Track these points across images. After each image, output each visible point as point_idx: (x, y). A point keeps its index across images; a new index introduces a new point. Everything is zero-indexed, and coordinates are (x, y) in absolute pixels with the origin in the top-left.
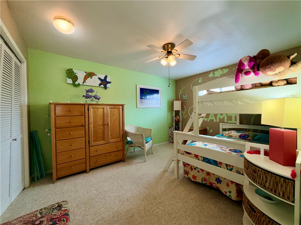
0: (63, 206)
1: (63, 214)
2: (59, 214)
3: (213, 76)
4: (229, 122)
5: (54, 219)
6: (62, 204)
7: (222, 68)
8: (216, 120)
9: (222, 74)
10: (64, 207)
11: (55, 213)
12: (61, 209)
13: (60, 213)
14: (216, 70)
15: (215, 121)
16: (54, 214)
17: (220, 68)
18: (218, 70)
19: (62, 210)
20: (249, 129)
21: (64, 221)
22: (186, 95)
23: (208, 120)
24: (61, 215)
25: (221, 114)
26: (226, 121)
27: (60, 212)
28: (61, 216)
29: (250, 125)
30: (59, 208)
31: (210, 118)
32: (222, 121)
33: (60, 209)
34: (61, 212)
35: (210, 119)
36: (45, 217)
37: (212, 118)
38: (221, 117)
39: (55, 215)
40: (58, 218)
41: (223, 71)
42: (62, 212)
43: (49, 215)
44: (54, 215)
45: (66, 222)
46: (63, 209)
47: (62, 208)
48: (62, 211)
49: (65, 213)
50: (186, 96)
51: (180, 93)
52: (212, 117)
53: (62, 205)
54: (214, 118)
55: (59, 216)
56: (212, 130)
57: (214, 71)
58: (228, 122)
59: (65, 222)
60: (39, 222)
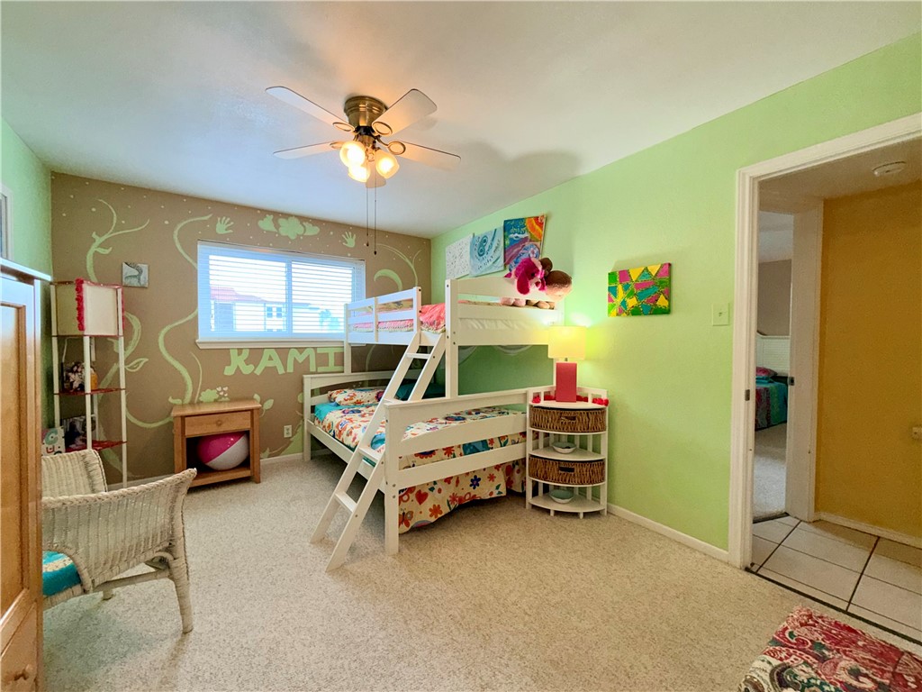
0: (769, 668)
1: (784, 649)
2: (794, 656)
3: (275, 230)
4: (320, 369)
5: (816, 657)
6: (767, 679)
7: (302, 219)
8: (285, 369)
9: (302, 235)
10: (769, 663)
11: (805, 668)
12: (779, 666)
13: (792, 659)
14: (286, 216)
15: (281, 371)
16: (809, 670)
17: (296, 216)
18: (290, 218)
19: (779, 662)
20: (363, 382)
21: (791, 634)
22: (144, 267)
23: (258, 372)
24: (791, 651)
25: (301, 350)
26: (313, 369)
27: (788, 661)
28: (793, 648)
29: (364, 371)
30: (784, 674)
31: (264, 363)
32: (302, 369)
33: (785, 668)
34: (786, 658)
35: (266, 368)
36: (840, 682)
37: (270, 364)
38: (301, 359)
39: (806, 663)
40: (804, 651)
41: (304, 227)
42: (783, 656)
43: (825, 675)
44: (811, 666)
45: (787, 628)
46: (776, 662)
47: (776, 667)
48: (781, 659)
49: (777, 648)
50: (140, 272)
51: (93, 249)
52: (270, 359)
53: (772, 672)
54: (277, 362)
55: (799, 652)
56: (272, 401)
57: (278, 215)
58: (319, 371)
59: (790, 630)
60: (862, 679)
